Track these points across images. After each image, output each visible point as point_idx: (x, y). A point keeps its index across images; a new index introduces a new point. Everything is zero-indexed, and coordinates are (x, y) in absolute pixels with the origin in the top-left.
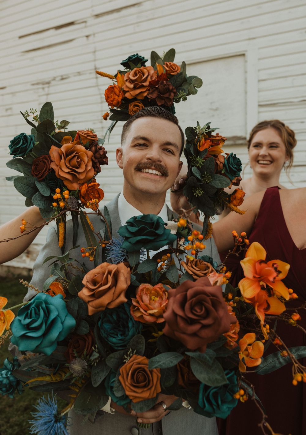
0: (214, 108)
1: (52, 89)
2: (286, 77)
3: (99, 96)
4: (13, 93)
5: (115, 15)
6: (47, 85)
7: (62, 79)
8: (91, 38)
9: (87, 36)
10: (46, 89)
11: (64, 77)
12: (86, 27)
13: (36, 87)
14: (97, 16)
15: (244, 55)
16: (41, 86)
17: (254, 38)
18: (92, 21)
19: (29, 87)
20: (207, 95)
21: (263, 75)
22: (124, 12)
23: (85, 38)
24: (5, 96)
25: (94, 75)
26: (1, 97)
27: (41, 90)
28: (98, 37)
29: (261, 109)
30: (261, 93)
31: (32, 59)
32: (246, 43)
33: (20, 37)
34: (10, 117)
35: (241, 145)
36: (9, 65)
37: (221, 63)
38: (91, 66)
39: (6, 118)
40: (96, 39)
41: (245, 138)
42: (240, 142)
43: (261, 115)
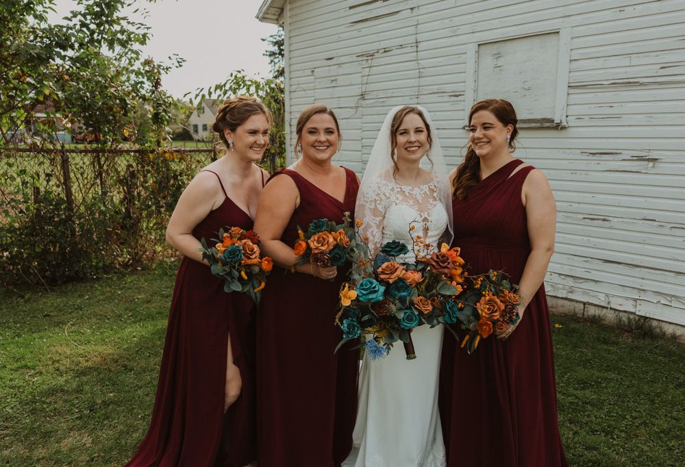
0: (527, 87)
1: (375, 62)
3: (418, 71)
4: (340, 65)
6: (371, 58)
7: (385, 52)
8: (415, 10)
9: (412, 9)
10: (370, 61)
11: (387, 50)
13: (359, 59)
15: (558, 32)
16: (366, 58)
17: (569, 16)
19: (354, 58)
20: (520, 73)
21: (575, 55)
23: (410, 11)
24: (332, 67)
25: (415, 49)
26: (328, 68)
27: (364, 62)
28: (423, 10)
29: (572, 91)
30: (572, 74)
31: (359, 30)
32: (561, 20)
33: (351, 8)
34: (335, 88)
35: (548, 128)
36: (337, 36)
37: (536, 40)
38: (412, 39)
39: (331, 89)
40: (419, 13)
41: (553, 121)
42: (548, 125)
43: (571, 96)
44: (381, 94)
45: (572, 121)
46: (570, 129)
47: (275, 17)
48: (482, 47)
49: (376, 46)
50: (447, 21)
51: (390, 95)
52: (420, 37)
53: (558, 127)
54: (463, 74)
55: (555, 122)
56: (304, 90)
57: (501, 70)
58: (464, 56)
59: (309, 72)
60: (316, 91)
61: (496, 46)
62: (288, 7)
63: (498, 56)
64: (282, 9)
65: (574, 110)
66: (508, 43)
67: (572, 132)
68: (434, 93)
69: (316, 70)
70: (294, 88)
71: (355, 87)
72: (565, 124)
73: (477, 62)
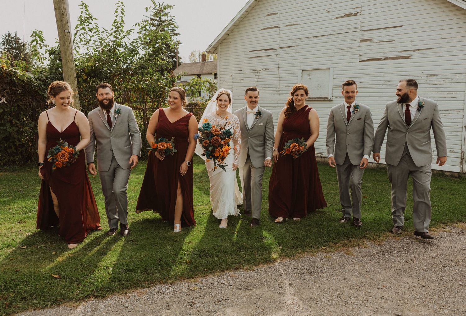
0: (319, 86)
1: (261, 73)
2: (342, 78)
3: (279, 78)
4: (245, 73)
5: (288, 49)
7: (265, 70)
9: (277, 55)
10: (259, 73)
12: (276, 51)
13: (254, 72)
14: (281, 48)
15: (329, 69)
16: (257, 72)
17: (332, 64)
18: (279, 50)
19: (252, 71)
20: (317, 81)
21: (335, 77)
22: (291, 48)
23: (276, 55)
24: (241, 74)
25: (278, 70)
26: (239, 74)
27: (256, 73)
28: (281, 56)
29: (334, 88)
30: (334, 83)
31: (254, 61)
32: (330, 65)
33: (250, 51)
34: (242, 83)
35: (326, 101)
36: (244, 62)
37: (322, 71)
38: (277, 66)
39: (241, 83)
40: (280, 56)
41: (328, 98)
42: (326, 99)
43: (333, 90)
44: (263, 86)
45: (334, 98)
46: (334, 101)
47: (213, 51)
48: (303, 72)
49: (262, 67)
50: (291, 61)
51: (267, 87)
52: (280, 66)
53: (330, 100)
54: (297, 81)
55: (329, 98)
56: (227, 83)
57: (310, 80)
58: (297, 74)
59: (230, 75)
60: (233, 83)
61: (308, 71)
62: (220, 47)
63: (309, 75)
64: (217, 48)
65: (334, 95)
66: (313, 71)
67: (334, 102)
68: (286, 87)
69: (233, 75)
70: (222, 82)
71: (252, 83)
72: (332, 99)
73: (302, 77)
